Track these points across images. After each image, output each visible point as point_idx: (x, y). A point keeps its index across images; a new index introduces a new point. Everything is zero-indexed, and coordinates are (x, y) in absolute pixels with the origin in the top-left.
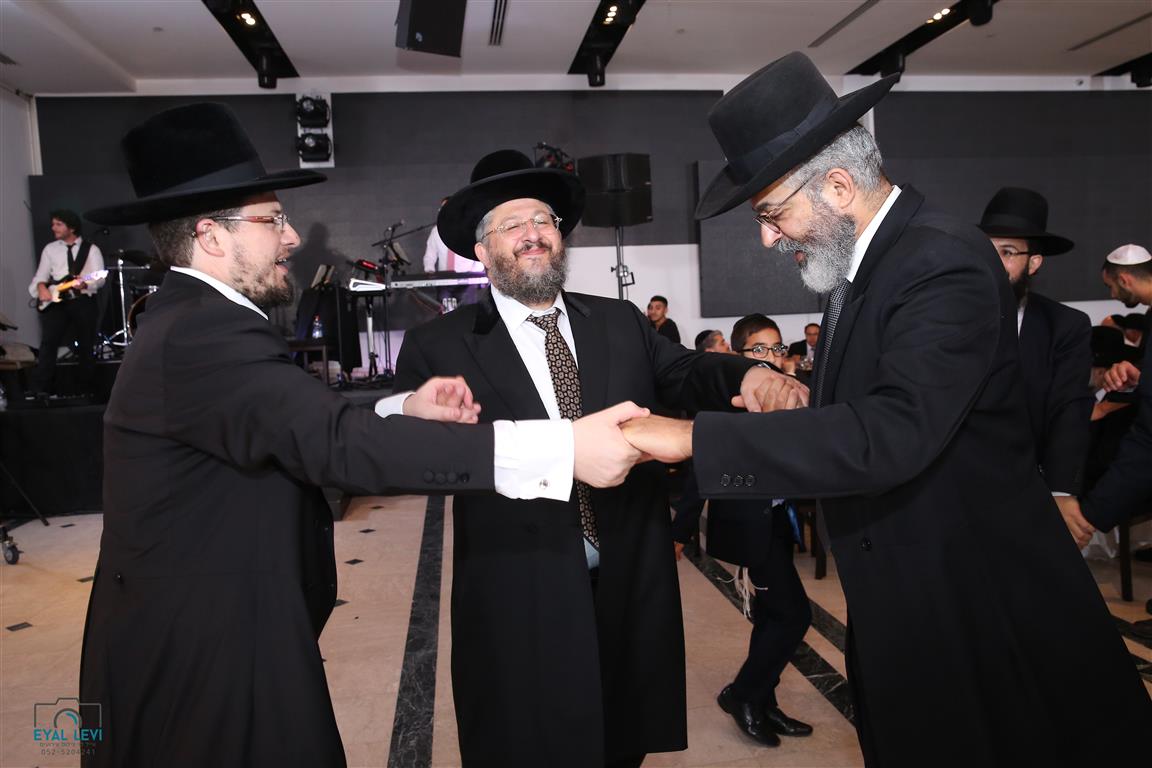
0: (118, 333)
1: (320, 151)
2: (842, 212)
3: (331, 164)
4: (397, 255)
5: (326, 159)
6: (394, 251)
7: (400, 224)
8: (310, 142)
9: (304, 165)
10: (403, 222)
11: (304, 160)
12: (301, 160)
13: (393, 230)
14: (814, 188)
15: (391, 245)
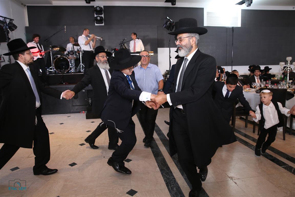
0: (50, 68)
1: (100, 21)
2: (192, 45)
3: (103, 24)
4: (125, 47)
5: (102, 23)
6: (124, 46)
7: (125, 39)
8: (99, 18)
9: (96, 25)
10: (126, 39)
11: (97, 23)
12: (95, 23)
13: (123, 41)
14: (190, 38)
15: (124, 45)
